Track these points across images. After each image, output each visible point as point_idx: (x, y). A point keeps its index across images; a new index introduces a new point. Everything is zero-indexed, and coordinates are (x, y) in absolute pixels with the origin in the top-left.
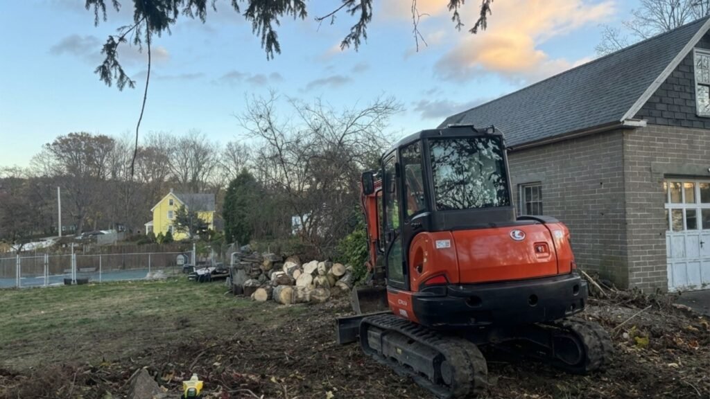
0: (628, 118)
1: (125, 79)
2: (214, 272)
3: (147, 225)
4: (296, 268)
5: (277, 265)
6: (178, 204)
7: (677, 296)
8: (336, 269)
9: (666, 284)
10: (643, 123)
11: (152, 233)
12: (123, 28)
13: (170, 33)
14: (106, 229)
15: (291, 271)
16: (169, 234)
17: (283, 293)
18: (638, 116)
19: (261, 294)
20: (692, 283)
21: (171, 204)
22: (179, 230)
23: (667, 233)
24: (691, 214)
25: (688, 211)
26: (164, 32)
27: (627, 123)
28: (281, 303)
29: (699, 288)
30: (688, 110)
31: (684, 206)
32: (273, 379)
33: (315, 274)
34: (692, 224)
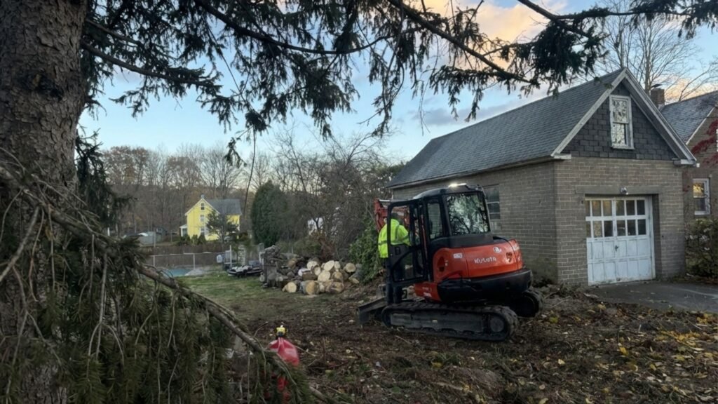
0: (556, 153)
1: (241, 162)
2: (249, 269)
3: (182, 227)
4: (316, 266)
5: (302, 263)
6: (209, 209)
7: (596, 289)
8: (349, 267)
9: (587, 279)
10: (568, 157)
11: (186, 235)
12: (239, 132)
13: (268, 133)
14: (145, 231)
15: (313, 269)
16: (202, 236)
17: (309, 286)
18: (565, 152)
19: (291, 287)
20: (609, 278)
21: (203, 208)
22: (211, 231)
23: (588, 240)
24: (608, 225)
25: (605, 222)
26: (264, 133)
27: (557, 157)
28: (307, 294)
29: (615, 282)
30: (605, 144)
31: (603, 219)
32: (311, 343)
33: (332, 271)
34: (608, 233)
